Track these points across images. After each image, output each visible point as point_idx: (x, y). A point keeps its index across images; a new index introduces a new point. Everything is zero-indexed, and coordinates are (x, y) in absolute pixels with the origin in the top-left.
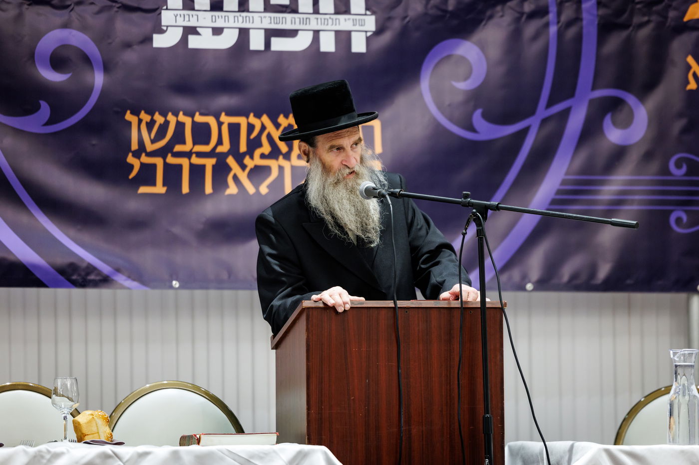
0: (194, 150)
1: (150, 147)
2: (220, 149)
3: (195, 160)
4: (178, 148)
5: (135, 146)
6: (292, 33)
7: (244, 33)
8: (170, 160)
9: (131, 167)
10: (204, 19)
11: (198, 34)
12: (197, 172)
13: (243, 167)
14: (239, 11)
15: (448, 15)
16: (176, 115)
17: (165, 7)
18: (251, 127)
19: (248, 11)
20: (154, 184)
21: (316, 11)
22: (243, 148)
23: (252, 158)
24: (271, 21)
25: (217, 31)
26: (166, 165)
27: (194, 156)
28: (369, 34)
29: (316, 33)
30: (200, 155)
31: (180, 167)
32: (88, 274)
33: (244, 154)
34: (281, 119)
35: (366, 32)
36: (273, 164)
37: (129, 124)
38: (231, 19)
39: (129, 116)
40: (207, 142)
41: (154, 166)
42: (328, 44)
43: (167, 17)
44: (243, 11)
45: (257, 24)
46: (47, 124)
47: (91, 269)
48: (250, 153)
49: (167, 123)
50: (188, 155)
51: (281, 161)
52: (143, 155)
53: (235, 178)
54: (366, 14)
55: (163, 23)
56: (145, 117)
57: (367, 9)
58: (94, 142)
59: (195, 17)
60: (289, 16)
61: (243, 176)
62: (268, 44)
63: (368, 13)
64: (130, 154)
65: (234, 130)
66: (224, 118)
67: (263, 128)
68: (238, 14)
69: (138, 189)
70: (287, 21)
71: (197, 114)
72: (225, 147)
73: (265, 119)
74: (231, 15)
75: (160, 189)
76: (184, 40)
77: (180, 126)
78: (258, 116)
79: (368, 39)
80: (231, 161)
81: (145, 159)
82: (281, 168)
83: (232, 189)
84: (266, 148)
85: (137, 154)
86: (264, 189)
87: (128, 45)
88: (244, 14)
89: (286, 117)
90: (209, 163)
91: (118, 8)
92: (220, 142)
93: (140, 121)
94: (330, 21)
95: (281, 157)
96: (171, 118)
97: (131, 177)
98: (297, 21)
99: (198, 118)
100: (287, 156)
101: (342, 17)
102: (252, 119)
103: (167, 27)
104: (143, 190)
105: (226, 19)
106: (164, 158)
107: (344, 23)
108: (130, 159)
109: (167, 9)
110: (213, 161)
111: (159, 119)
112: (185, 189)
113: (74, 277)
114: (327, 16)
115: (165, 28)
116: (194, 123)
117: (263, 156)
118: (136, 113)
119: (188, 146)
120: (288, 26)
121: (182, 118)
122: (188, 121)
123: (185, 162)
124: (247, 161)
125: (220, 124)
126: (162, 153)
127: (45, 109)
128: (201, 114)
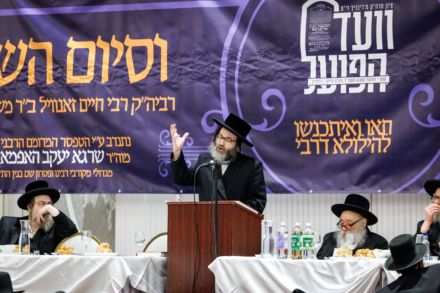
0: (320, 136)
1: (304, 136)
2: (330, 135)
3: (321, 140)
4: (314, 135)
5: (298, 135)
6: (357, 85)
7: (339, 86)
8: (312, 140)
9: (297, 144)
10: (323, 81)
11: (321, 88)
12: (322, 145)
13: (340, 142)
14: (337, 77)
15: (419, 74)
16: (313, 122)
17: (309, 78)
18: (341, 126)
19: (341, 77)
20: (306, 150)
21: (367, 75)
22: (339, 134)
23: (343, 138)
24: (348, 81)
25: (328, 86)
26: (310, 142)
27: (320, 138)
28: (387, 84)
29: (367, 85)
30: (323, 138)
31: (315, 143)
32: (279, 188)
33: (340, 137)
34: (353, 122)
35: (386, 83)
36: (351, 140)
37: (296, 126)
38: (334, 81)
39: (296, 123)
40: (325, 133)
41: (306, 143)
42: (371, 89)
43: (310, 82)
44: (339, 77)
45: (344, 82)
46: (267, 127)
47: (280, 186)
48: (342, 136)
49: (309, 125)
50: (318, 138)
51: (354, 139)
52: (301, 138)
53: (337, 147)
54: (386, 76)
55: (308, 85)
56: (302, 123)
57: (386, 73)
58: (283, 134)
59: (321, 81)
60: (356, 78)
61: (340, 146)
62: (348, 90)
63: (387, 75)
64: (297, 139)
65: (335, 127)
66: (331, 122)
67: (346, 126)
68: (337, 79)
69: (300, 153)
70: (355, 80)
71: (321, 121)
72: (332, 134)
73: (346, 122)
74: (334, 79)
75: (308, 152)
76: (316, 91)
77: (314, 126)
78: (344, 121)
79: (386, 86)
80: (335, 140)
81: (302, 140)
82: (354, 142)
83: (336, 152)
84: (348, 134)
85: (299, 139)
86: (347, 152)
87: (295, 94)
88: (339, 79)
89: (355, 121)
90: (327, 141)
91: (292, 79)
92: (330, 132)
93: (300, 125)
94: (372, 79)
95: (354, 137)
96: (311, 123)
97: (298, 148)
98: (359, 80)
99: (321, 123)
100: (356, 137)
101: (377, 77)
102: (342, 122)
103: (310, 85)
104: (302, 153)
105: (332, 81)
106: (309, 140)
107: (378, 80)
108: (297, 141)
109: (310, 78)
110: (328, 140)
111: (307, 124)
112: (318, 152)
113: (274, 189)
114: (371, 77)
115: (309, 86)
116: (319, 125)
117: (347, 138)
118: (298, 122)
119: (317, 135)
120: (356, 82)
121: (315, 123)
122: (317, 124)
123: (317, 141)
124: (341, 140)
125: (329, 125)
126: (308, 138)
127: (266, 122)
128: (322, 121)
